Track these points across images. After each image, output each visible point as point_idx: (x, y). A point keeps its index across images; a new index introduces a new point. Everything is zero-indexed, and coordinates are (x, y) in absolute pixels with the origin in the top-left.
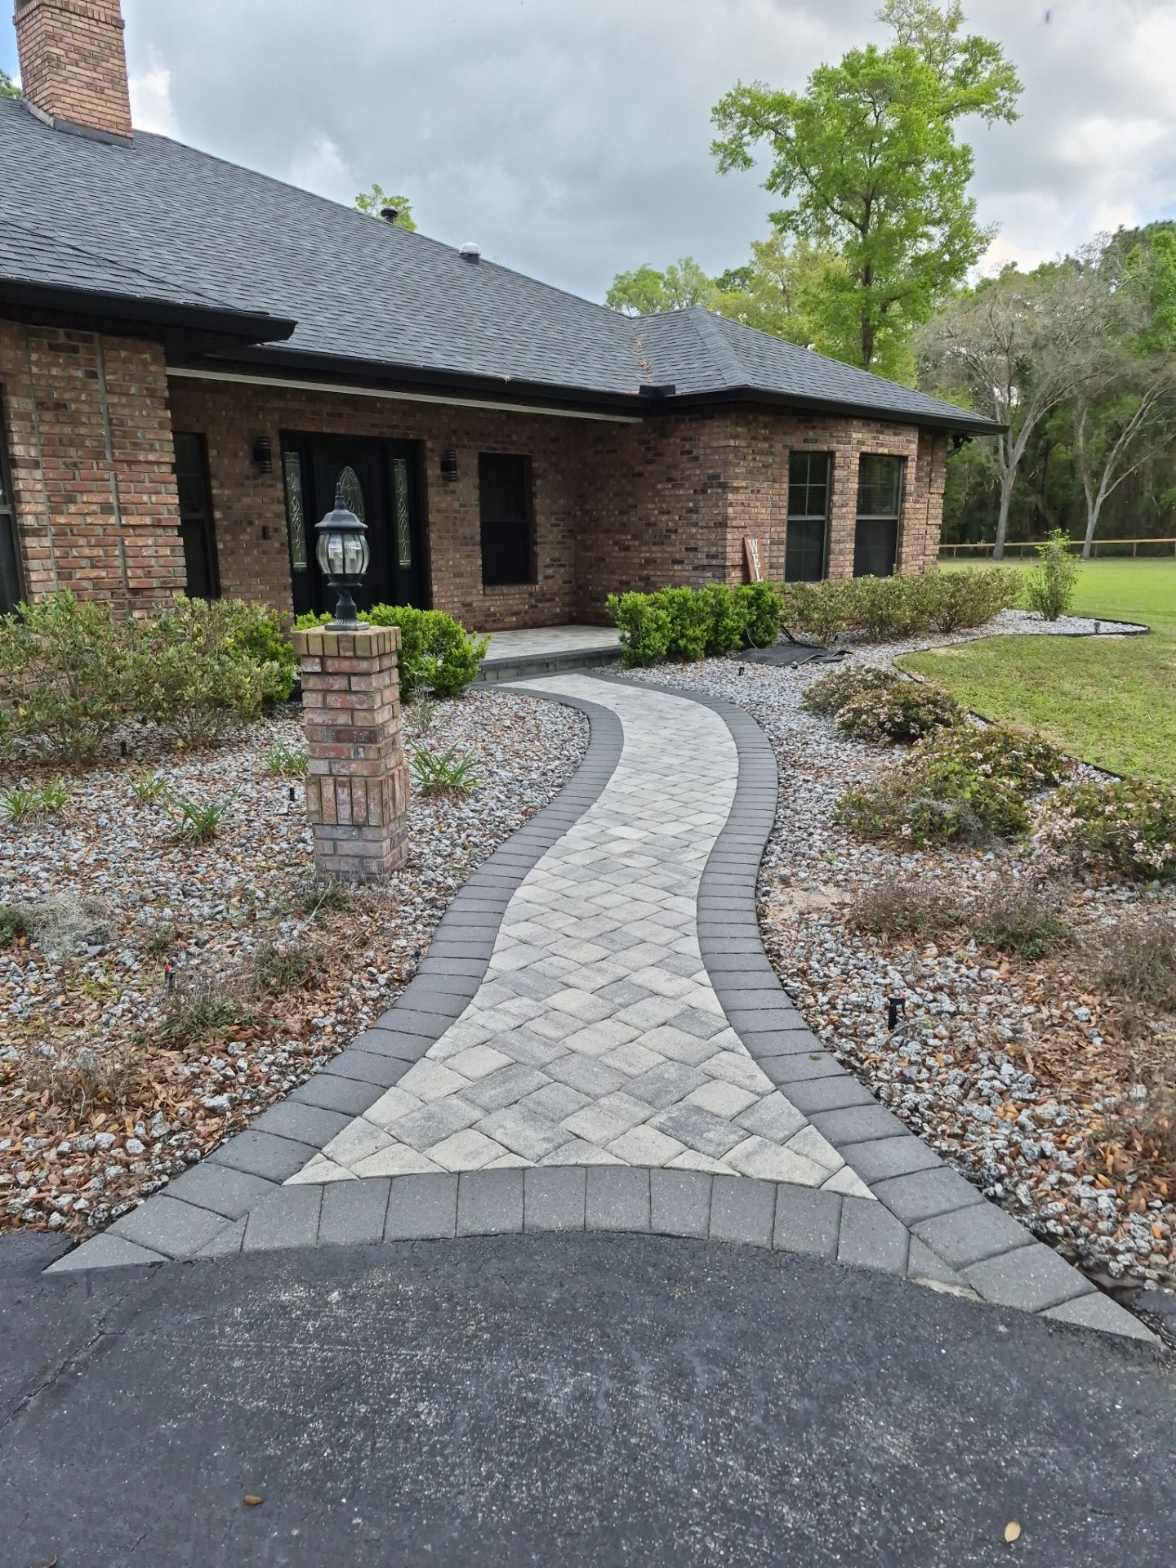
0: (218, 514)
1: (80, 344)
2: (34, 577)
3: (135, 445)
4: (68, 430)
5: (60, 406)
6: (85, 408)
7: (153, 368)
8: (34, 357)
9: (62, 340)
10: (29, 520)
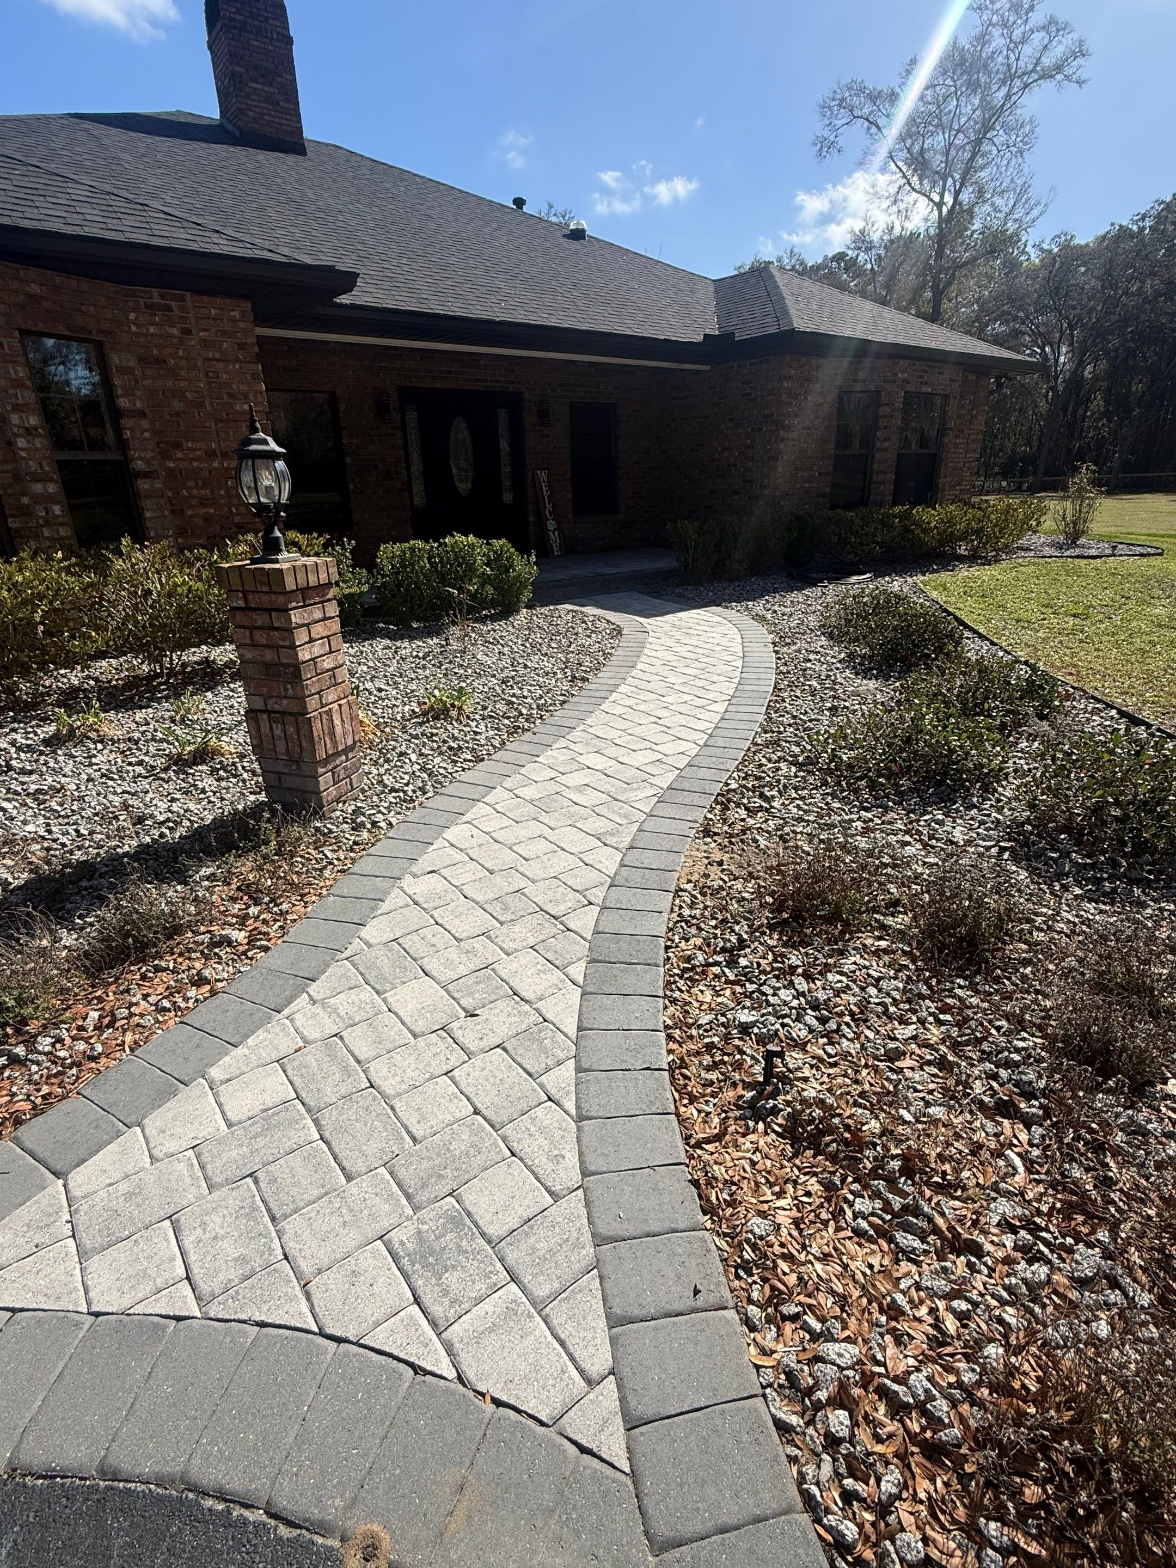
0: (348, 460)
1: (173, 303)
2: (148, 514)
3: (231, 395)
4: (169, 384)
5: (160, 361)
6: (183, 363)
7: (242, 325)
8: (132, 316)
9: (157, 299)
10: (140, 465)
